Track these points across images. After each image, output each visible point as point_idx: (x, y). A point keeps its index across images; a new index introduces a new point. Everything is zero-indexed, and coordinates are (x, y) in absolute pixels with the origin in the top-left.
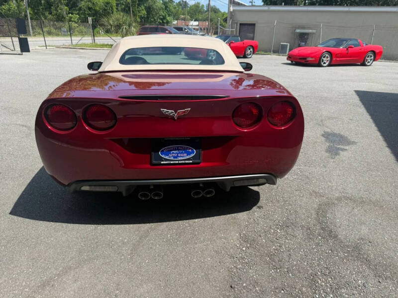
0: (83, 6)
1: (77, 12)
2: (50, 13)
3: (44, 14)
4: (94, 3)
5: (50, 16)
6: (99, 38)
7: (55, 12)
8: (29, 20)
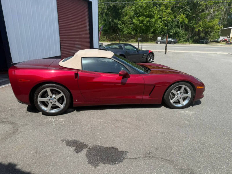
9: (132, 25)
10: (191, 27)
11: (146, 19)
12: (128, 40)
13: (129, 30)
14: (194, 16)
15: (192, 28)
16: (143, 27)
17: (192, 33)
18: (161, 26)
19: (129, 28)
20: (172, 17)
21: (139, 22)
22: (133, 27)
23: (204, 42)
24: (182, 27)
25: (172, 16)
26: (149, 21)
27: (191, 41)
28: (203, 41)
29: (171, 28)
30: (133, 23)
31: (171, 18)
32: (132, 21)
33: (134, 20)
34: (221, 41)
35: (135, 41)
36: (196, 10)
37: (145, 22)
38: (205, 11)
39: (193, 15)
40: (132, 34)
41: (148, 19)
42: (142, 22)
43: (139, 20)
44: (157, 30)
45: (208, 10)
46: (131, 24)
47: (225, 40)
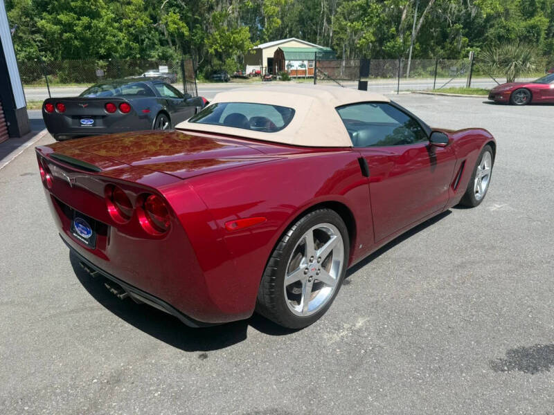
0: (492, 34)
1: (481, 43)
2: (443, 48)
3: (433, 51)
4: (508, 30)
5: (442, 52)
6: (479, 80)
7: (449, 46)
8: (410, 59)
9: (38, 37)
10: (195, 45)
11: (79, 19)
12: (34, 80)
13: (32, 50)
14: (197, 19)
15: (198, 46)
16: (76, 43)
17: (200, 59)
18: (124, 39)
19: (31, 46)
20: (146, 18)
21: (58, 27)
22: (41, 41)
23: (223, 78)
24: (174, 43)
25: (145, 16)
26: (88, 27)
27: (200, 76)
28: (219, 75)
29: (152, 46)
30: (38, 31)
31: (142, 20)
32: (34, 26)
33: (41, 23)
34: (250, 75)
35: (58, 80)
36: (198, 5)
37: (78, 29)
38: (216, 8)
39: (196, 17)
40: (44, 62)
41: (85, 20)
42: (68, 27)
43: (58, 22)
44: (116, 51)
45: (220, 6)
46: (33, 33)
47: (257, 74)
